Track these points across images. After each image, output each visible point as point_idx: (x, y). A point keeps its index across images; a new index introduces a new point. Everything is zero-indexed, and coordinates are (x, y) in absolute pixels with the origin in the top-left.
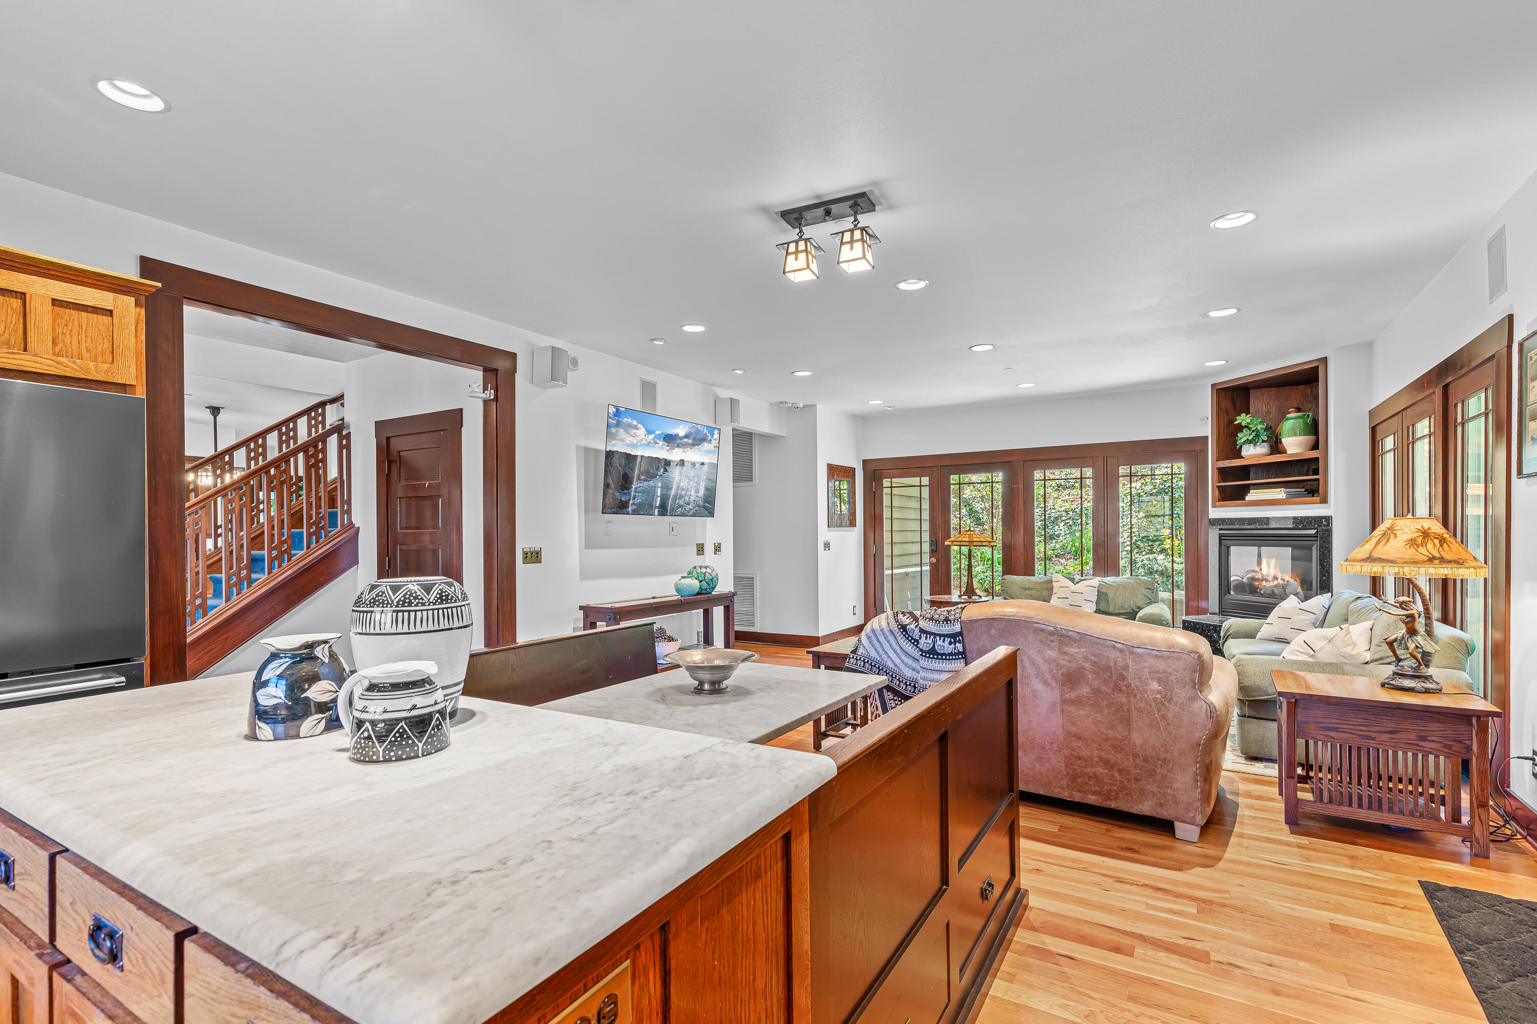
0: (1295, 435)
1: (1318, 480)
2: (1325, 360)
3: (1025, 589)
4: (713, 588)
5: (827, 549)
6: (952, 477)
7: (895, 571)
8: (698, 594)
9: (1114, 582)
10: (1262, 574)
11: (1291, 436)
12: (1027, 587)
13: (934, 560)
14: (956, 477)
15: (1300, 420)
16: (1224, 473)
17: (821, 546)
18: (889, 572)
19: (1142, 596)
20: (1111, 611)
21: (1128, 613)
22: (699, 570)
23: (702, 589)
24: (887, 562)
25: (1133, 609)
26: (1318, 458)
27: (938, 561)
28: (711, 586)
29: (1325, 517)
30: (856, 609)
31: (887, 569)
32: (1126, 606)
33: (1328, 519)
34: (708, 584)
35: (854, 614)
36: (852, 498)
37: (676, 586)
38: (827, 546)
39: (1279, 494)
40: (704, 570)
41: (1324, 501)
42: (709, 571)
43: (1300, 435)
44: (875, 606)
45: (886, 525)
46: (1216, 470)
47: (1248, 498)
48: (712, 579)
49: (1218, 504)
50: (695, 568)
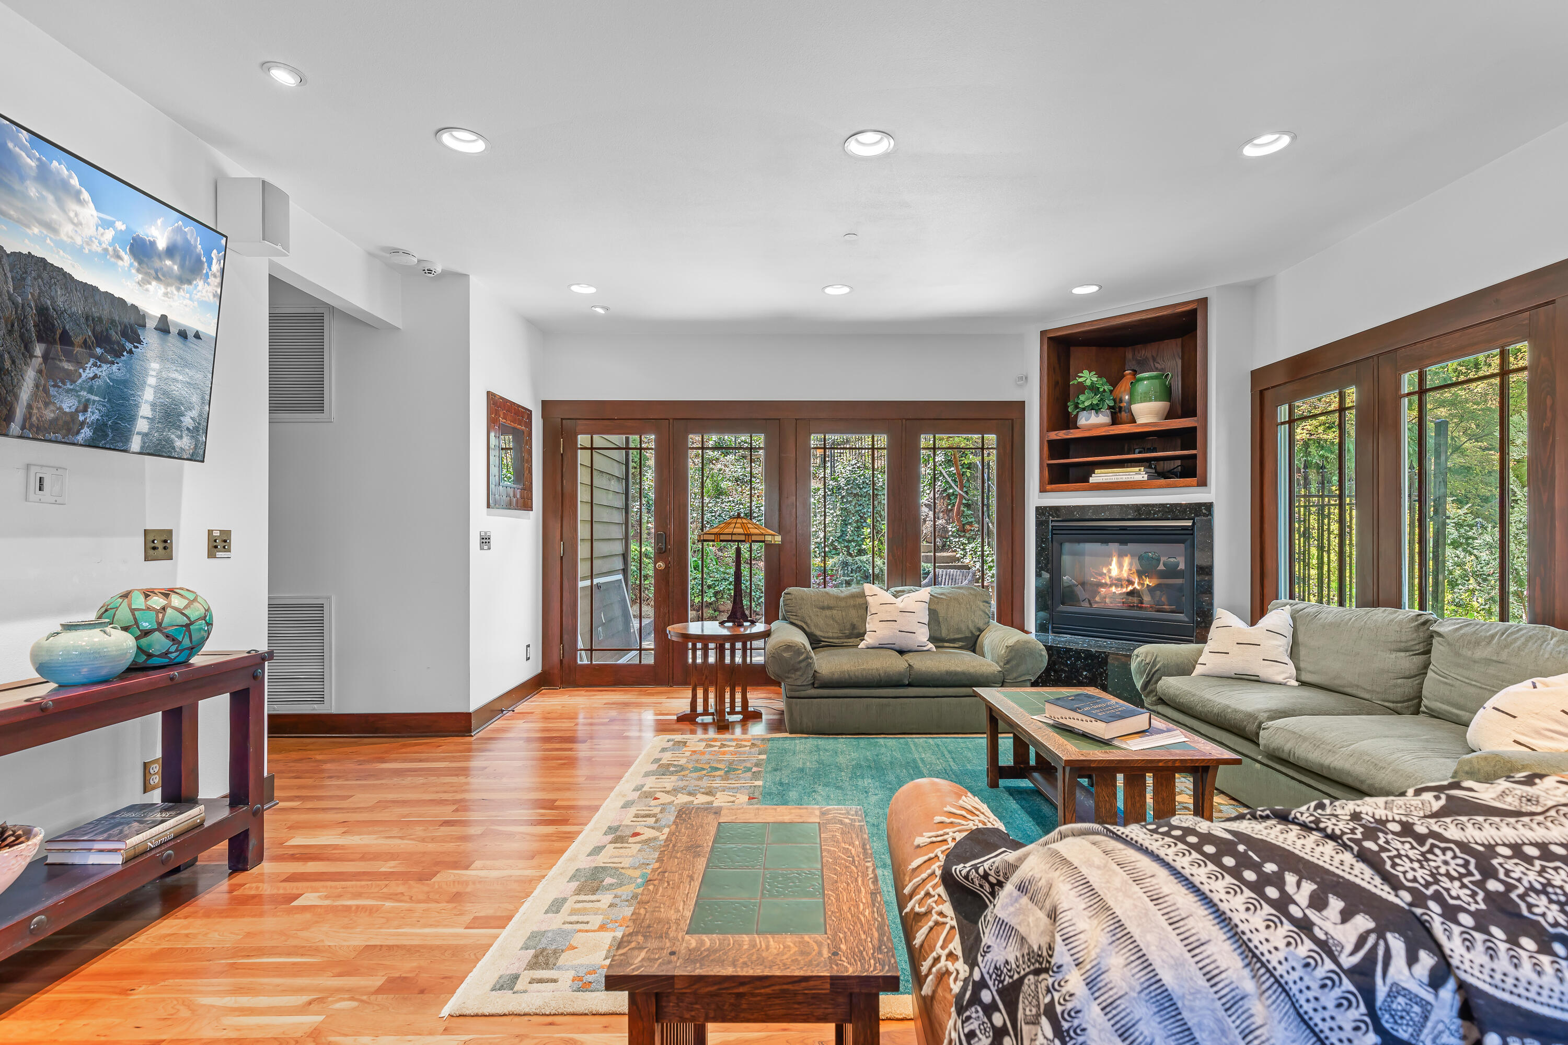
0: (1150, 400)
1: (1194, 456)
2: (1204, 302)
3: (823, 608)
4: (194, 649)
5: (486, 547)
6: (690, 436)
7: (596, 581)
8: (134, 669)
9: (942, 594)
10: (1110, 577)
11: (1145, 401)
12: (826, 604)
13: (661, 565)
14: (698, 438)
15: (1156, 382)
16: (1055, 449)
17: (475, 541)
18: (588, 583)
19: (981, 613)
20: (944, 635)
21: (966, 637)
22: (139, 601)
23: (150, 656)
24: (582, 568)
25: (972, 632)
26: (1195, 428)
27: (667, 567)
28: (186, 643)
29: (1205, 504)
30: (531, 649)
31: (583, 579)
32: (963, 627)
33: (1209, 506)
34: (174, 640)
35: (528, 659)
36: (527, 462)
37: (34, 656)
38: (485, 541)
39: (1138, 474)
40: (157, 602)
41: (1203, 483)
42: (176, 601)
43: (1155, 400)
44: (561, 643)
45: (582, 512)
46: (1046, 444)
47: (1092, 480)
48: (187, 626)
49: (1049, 487)
50: (126, 595)
